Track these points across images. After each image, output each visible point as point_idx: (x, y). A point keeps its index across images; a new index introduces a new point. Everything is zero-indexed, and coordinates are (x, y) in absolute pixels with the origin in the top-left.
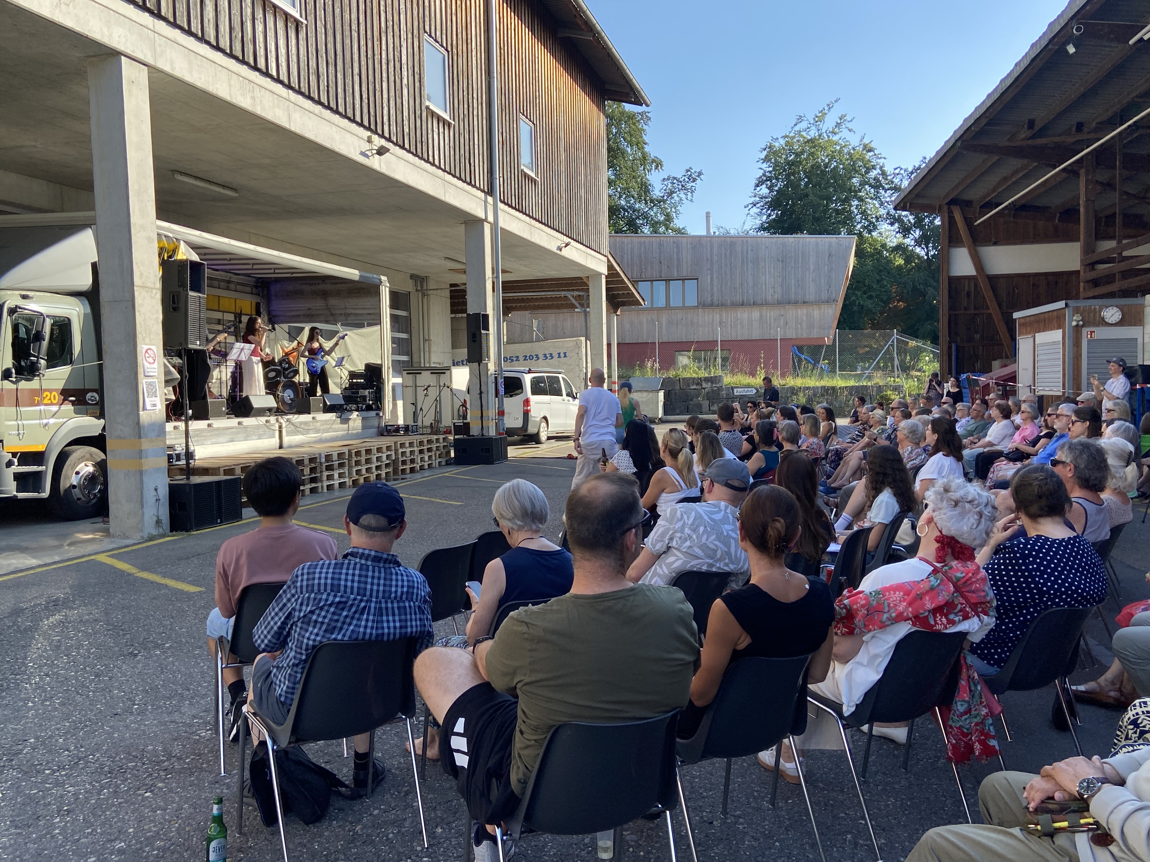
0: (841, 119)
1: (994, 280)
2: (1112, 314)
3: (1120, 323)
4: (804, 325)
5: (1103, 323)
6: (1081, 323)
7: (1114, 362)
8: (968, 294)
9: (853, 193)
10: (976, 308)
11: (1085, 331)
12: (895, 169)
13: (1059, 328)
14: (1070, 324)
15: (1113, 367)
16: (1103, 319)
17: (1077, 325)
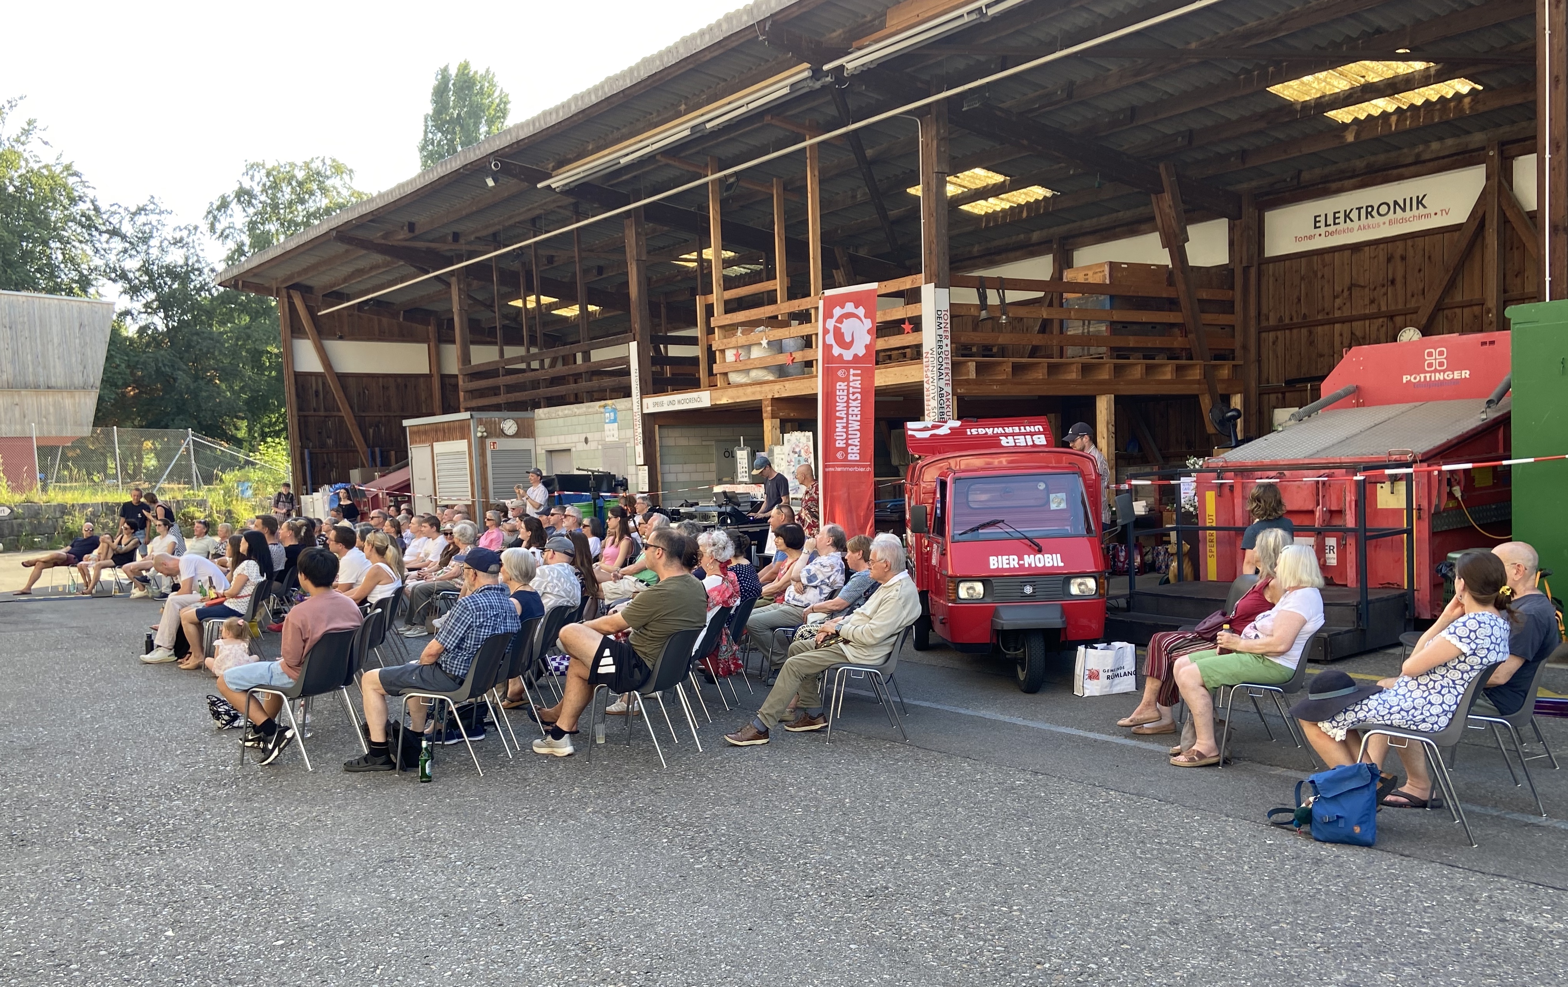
0: (29, 124)
1: (343, 378)
2: (510, 427)
3: (517, 435)
4: (52, 419)
5: (502, 434)
6: (485, 434)
7: (533, 473)
8: (317, 392)
9: (52, 231)
10: (326, 410)
11: (489, 442)
12: (111, 206)
13: (462, 438)
14: (475, 435)
15: (532, 477)
16: (502, 430)
17: (482, 437)
